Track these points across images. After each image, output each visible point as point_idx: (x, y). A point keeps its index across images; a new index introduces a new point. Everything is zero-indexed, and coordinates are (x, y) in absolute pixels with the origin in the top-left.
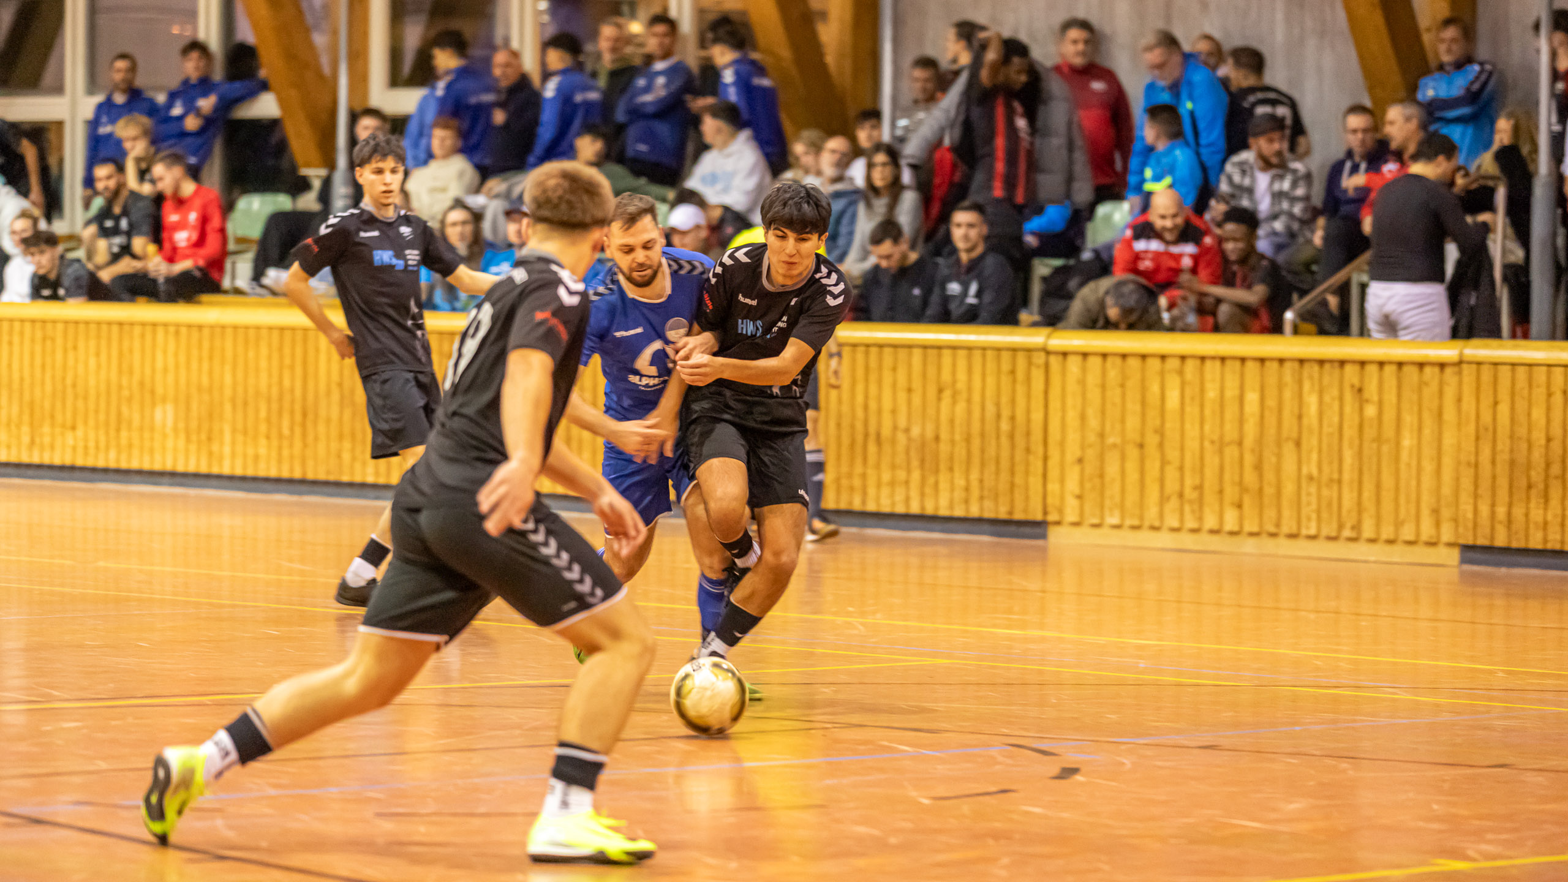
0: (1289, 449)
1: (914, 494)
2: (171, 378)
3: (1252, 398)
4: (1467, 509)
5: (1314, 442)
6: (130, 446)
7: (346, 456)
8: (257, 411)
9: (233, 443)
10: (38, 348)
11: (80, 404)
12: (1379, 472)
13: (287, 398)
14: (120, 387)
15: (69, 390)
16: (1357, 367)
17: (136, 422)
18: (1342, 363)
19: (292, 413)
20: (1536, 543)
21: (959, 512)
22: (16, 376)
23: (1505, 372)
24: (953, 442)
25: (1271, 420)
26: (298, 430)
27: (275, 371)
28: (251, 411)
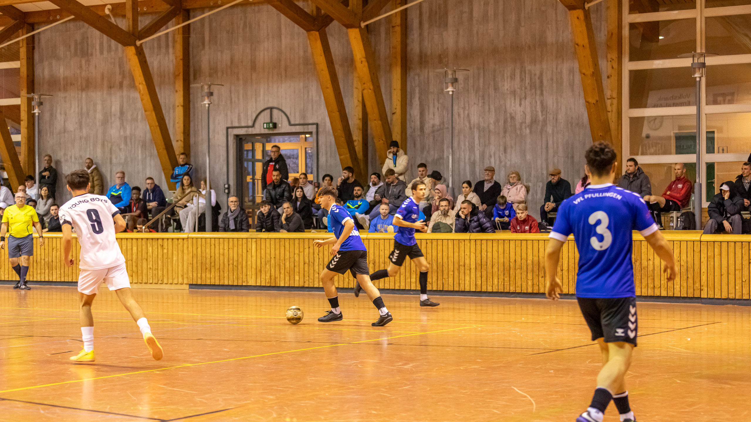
0: (144, 261)
3: (135, 249)
4: (190, 275)
5: (151, 259)
12: (168, 266)
16: (162, 240)
18: (158, 239)
20: (208, 283)
23: (199, 240)
25: (140, 254)
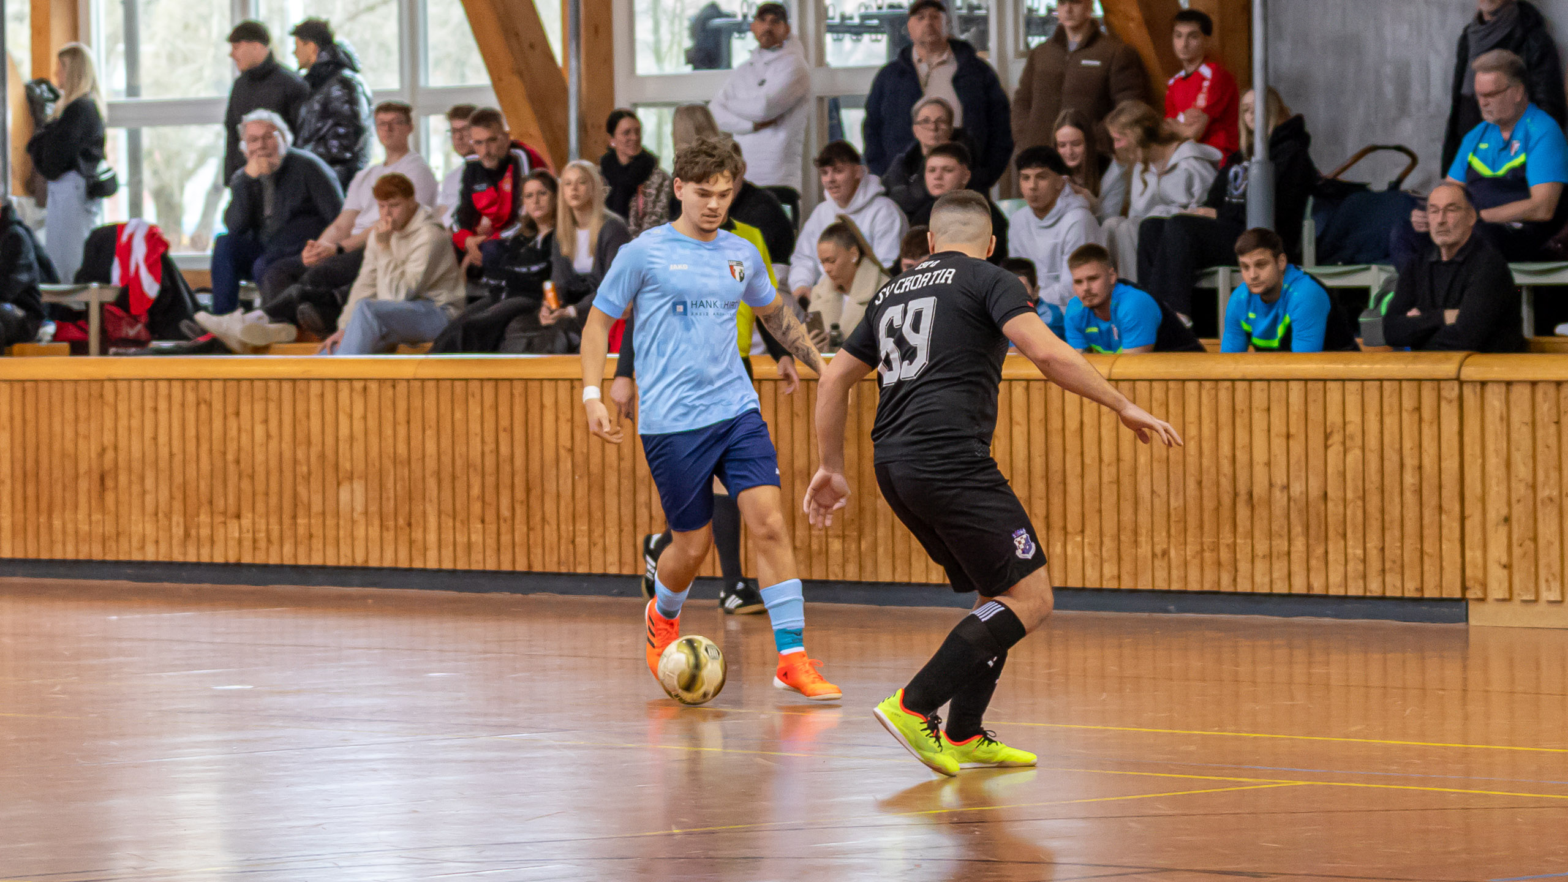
1: (1298, 569)
2: (358, 448)
6: (311, 536)
7: (582, 541)
8: (469, 486)
9: (440, 529)
10: (191, 416)
11: (246, 485)
13: (506, 468)
14: (295, 462)
15: (232, 467)
17: (316, 507)
19: (513, 486)
21: (1355, 590)
22: (164, 452)
24: (1345, 500)
26: (520, 511)
27: (490, 438)
28: (460, 485)
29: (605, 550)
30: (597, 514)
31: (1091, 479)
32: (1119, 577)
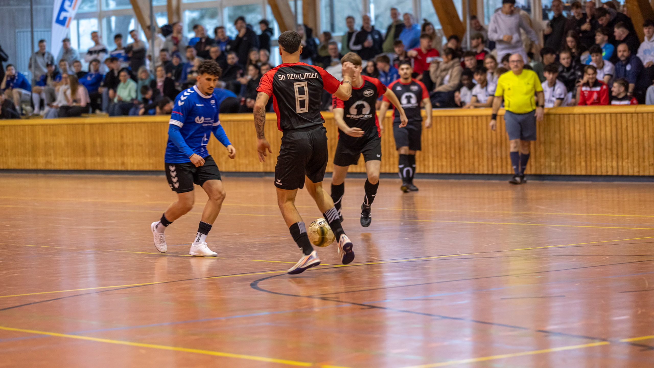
7: (476, 164)
8: (442, 148)
9: (433, 161)
13: (453, 143)
19: (455, 148)
26: (457, 155)
27: (448, 133)
28: (439, 148)
29: (483, 166)
30: (481, 156)
31: (630, 142)
32: (639, 172)
